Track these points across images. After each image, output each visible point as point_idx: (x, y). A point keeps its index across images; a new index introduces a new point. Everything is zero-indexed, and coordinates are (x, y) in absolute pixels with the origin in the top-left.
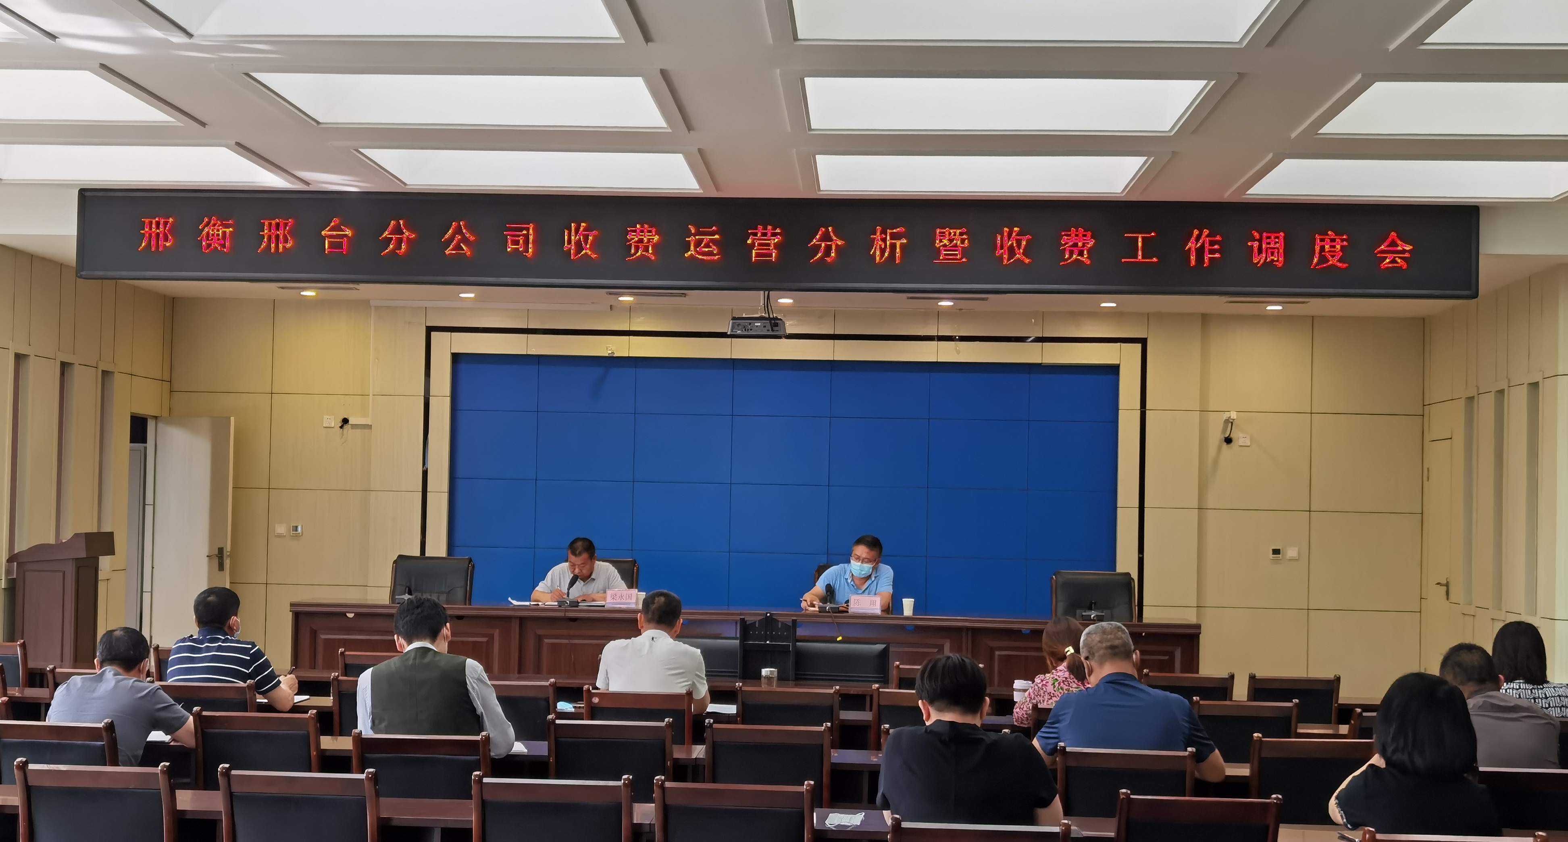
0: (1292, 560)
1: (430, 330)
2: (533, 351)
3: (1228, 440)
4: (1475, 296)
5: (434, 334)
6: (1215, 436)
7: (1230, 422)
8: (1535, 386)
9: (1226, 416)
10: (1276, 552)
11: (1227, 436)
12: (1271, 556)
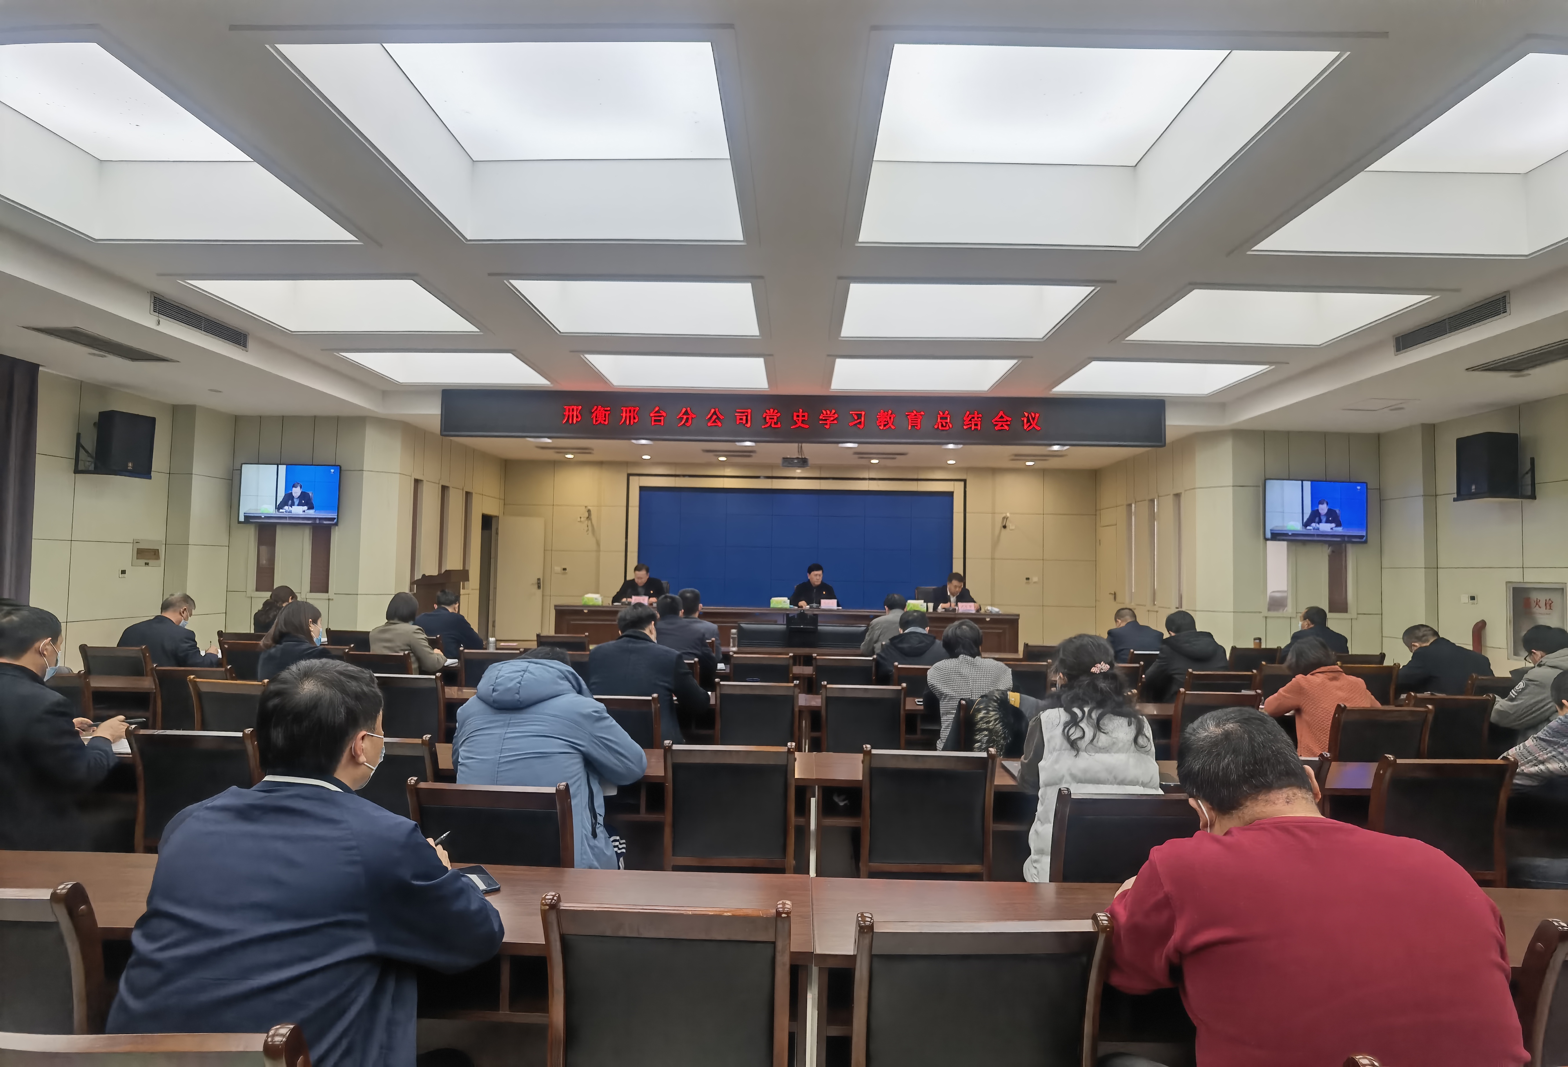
0: (1035, 582)
1: (629, 475)
2: (678, 485)
3: (1005, 527)
4: (1164, 445)
5: (631, 478)
6: (999, 524)
7: (1005, 518)
8: (1178, 496)
9: (1004, 515)
10: (1028, 579)
11: (1004, 525)
12: (1026, 581)
